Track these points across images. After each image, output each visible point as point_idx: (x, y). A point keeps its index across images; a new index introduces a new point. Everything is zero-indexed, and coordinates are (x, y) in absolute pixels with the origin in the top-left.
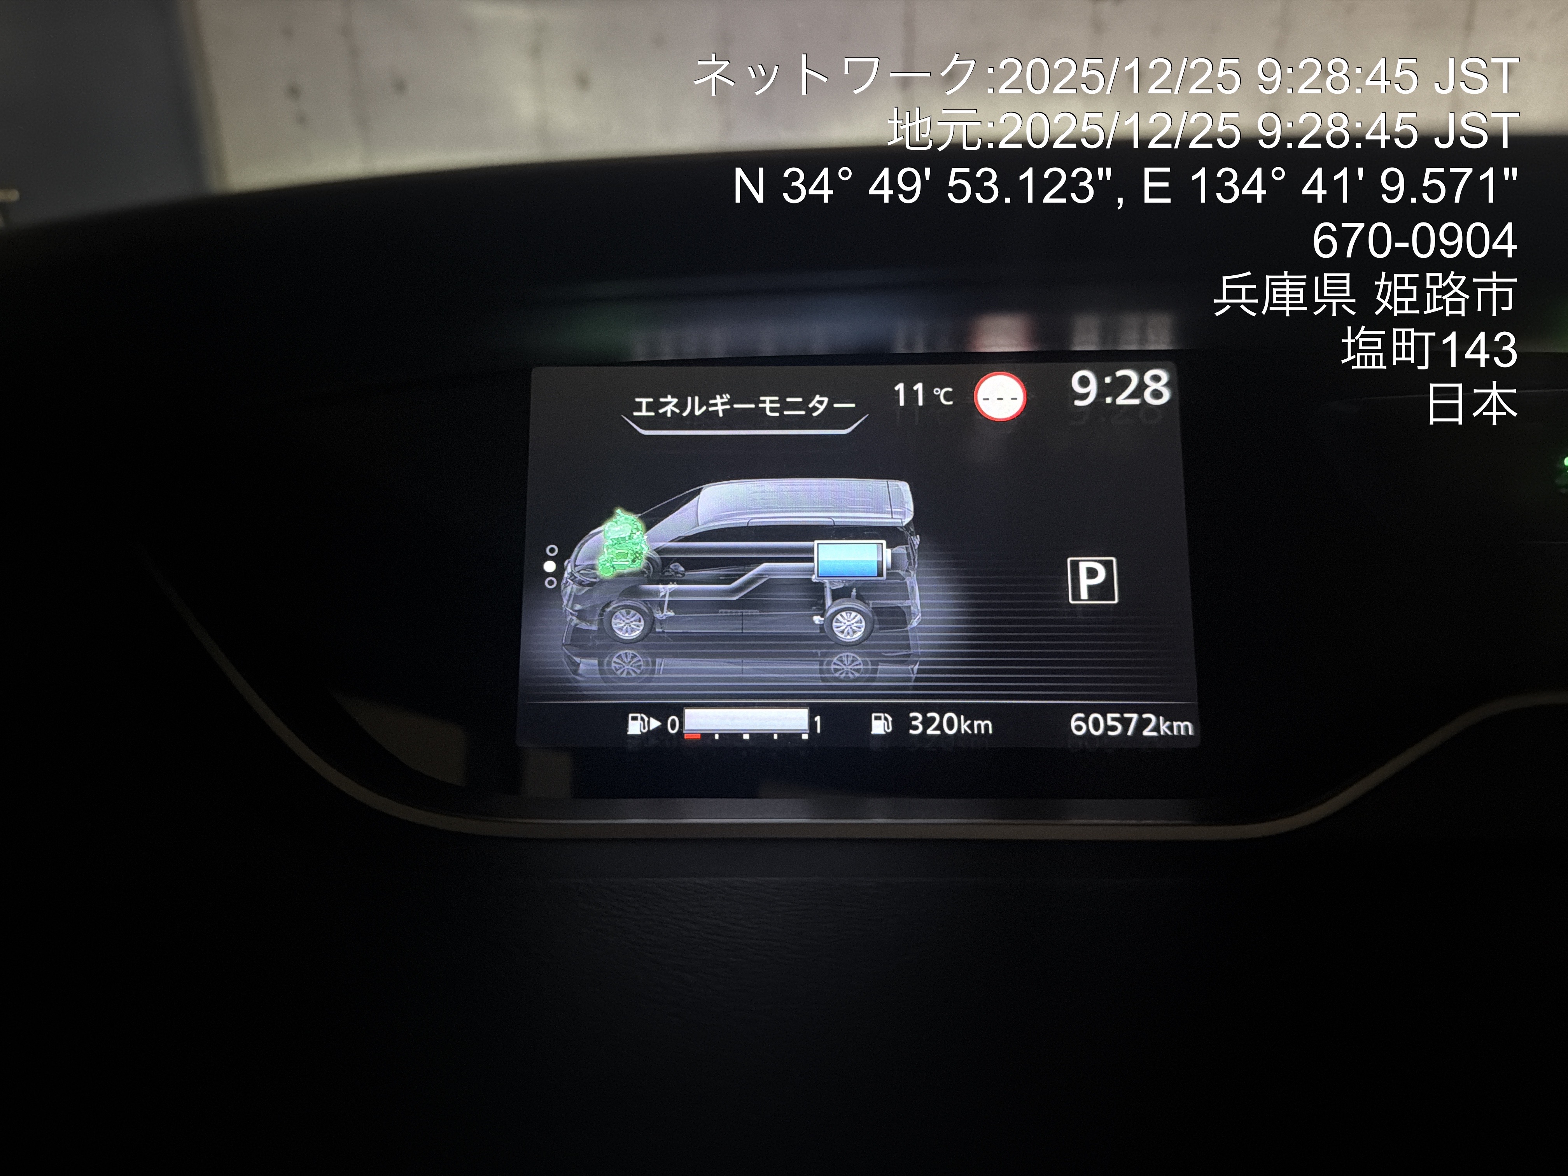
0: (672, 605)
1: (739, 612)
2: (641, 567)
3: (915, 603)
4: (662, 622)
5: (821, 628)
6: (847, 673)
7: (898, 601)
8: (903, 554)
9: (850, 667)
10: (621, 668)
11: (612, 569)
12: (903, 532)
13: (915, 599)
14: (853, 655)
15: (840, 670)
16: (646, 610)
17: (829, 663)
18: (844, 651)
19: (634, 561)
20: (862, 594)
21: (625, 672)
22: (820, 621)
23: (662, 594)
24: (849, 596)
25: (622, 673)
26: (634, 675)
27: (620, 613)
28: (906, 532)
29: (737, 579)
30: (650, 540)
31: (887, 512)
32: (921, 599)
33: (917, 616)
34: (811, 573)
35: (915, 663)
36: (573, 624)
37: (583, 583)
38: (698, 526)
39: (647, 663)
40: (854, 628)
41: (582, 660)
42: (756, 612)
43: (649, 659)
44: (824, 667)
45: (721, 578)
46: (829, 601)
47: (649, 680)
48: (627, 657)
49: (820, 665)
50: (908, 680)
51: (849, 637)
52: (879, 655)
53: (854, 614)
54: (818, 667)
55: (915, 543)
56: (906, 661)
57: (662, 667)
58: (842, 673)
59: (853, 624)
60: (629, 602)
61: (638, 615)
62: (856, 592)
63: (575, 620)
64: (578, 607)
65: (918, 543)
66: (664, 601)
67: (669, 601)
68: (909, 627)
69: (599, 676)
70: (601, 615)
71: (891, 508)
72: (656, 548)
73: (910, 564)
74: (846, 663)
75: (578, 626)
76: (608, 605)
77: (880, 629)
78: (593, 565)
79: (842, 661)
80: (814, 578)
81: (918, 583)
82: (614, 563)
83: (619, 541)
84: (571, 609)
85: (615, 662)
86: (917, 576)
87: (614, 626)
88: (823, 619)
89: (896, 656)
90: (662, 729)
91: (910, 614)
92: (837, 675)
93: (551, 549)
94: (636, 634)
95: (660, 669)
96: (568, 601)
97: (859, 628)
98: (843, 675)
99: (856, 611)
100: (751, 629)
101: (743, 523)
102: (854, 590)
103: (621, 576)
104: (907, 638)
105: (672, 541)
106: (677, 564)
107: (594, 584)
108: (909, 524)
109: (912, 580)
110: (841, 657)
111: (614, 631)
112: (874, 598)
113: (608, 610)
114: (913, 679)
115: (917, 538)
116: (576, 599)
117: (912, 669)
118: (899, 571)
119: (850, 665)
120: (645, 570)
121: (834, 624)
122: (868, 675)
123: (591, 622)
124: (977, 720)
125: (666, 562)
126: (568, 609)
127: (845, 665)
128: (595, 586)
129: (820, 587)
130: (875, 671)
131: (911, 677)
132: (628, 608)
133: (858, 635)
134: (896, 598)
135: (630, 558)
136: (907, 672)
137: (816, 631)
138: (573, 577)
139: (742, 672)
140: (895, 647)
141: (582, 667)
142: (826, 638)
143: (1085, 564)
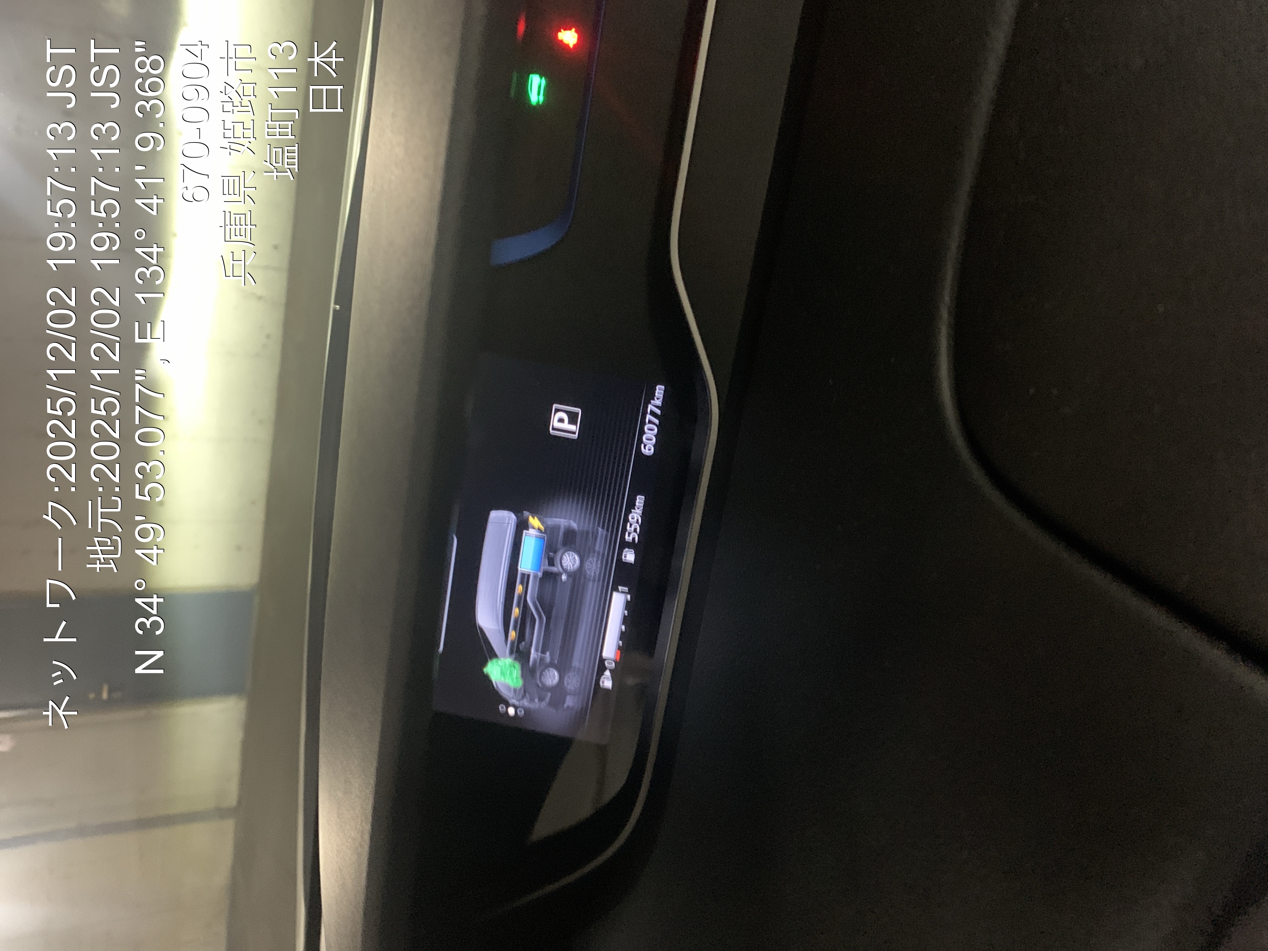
0: (543, 652)
1: (553, 619)
2: (518, 664)
3: (563, 522)
4: (552, 659)
5: (569, 576)
6: (597, 567)
7: (561, 530)
10: (574, 685)
11: (518, 680)
12: (520, 521)
13: (560, 521)
14: (587, 563)
15: (595, 571)
16: (543, 666)
17: (590, 576)
18: (584, 566)
19: (514, 667)
20: (553, 550)
21: (577, 683)
22: (565, 577)
23: (536, 656)
24: (553, 557)
25: (577, 685)
26: (579, 679)
27: (543, 680)
28: (520, 518)
29: (534, 618)
30: (504, 657)
31: (508, 526)
32: (561, 519)
33: (571, 523)
34: (536, 577)
35: (597, 530)
36: (545, 705)
37: (523, 695)
38: (499, 631)
39: (574, 670)
40: (572, 558)
41: (566, 703)
42: (555, 610)
43: (572, 669)
44: (592, 579)
45: (532, 624)
46: (554, 569)
47: (583, 672)
48: (568, 681)
49: (590, 581)
50: (607, 536)
51: (577, 562)
52: (590, 548)
53: (564, 557)
54: (591, 583)
55: (527, 515)
56: (595, 535)
57: (577, 664)
58: (597, 570)
59: (570, 558)
60: (538, 674)
61: (546, 671)
62: (551, 552)
63: (543, 703)
64: (536, 700)
66: (540, 656)
67: (541, 653)
68: (576, 529)
69: (576, 697)
70: (542, 689)
71: (506, 523)
72: (509, 655)
74: (591, 567)
75: (547, 702)
76: (538, 686)
77: (575, 544)
78: (514, 689)
79: (590, 569)
80: (540, 574)
81: (552, 518)
82: (515, 678)
83: (503, 673)
84: (536, 703)
85: (570, 688)
86: (547, 518)
87: (550, 684)
88: (564, 574)
89: (592, 538)
90: (611, 671)
91: (569, 526)
92: (597, 573)
93: (502, 708)
94: (556, 674)
95: (579, 666)
96: (532, 705)
97: (572, 555)
98: (598, 570)
100: (564, 614)
101: (502, 607)
102: (550, 554)
103: (523, 676)
104: (583, 531)
105: (507, 646)
106: (520, 646)
107: (525, 691)
108: (516, 515)
109: (550, 521)
110: (588, 569)
111: (553, 685)
112: (557, 543)
113: (540, 685)
114: (607, 533)
115: (525, 513)
116: (532, 700)
117: (601, 531)
119: (593, 565)
120: (521, 662)
121: (568, 569)
122: (600, 558)
123: (546, 696)
124: (636, 503)
125: (518, 650)
126: (537, 705)
128: (527, 690)
129: (546, 572)
130: (599, 552)
131: (605, 533)
132: (541, 674)
133: (577, 558)
134: (559, 532)
135: (513, 669)
136: (602, 535)
137: (571, 579)
138: (519, 700)
139: (587, 623)
140: (586, 539)
141: (570, 704)
142: (575, 575)
143: (555, 423)
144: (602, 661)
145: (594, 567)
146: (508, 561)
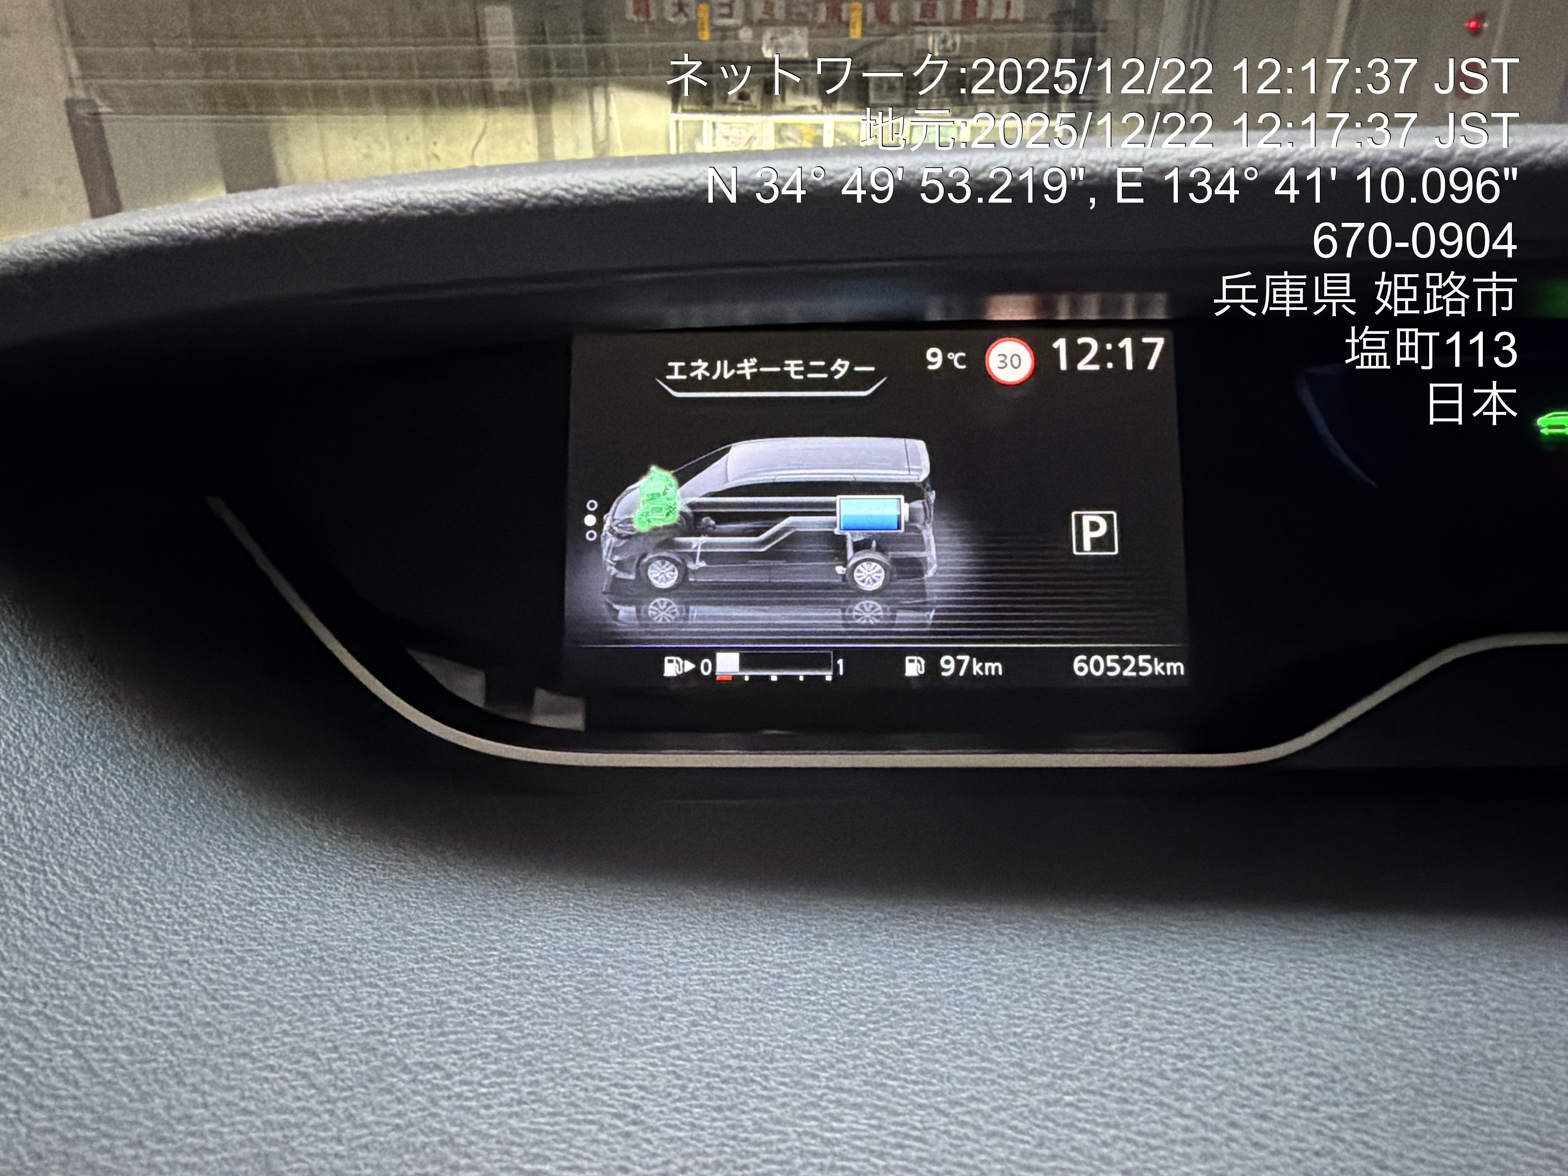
0: (704, 556)
1: (767, 563)
2: (675, 521)
3: (931, 554)
4: (694, 572)
5: (844, 576)
6: (868, 620)
7: (915, 553)
8: (920, 508)
9: (870, 614)
10: (657, 615)
11: (647, 522)
12: (920, 488)
13: (931, 550)
14: (873, 602)
15: (861, 616)
16: (679, 560)
17: (851, 610)
18: (865, 599)
19: (668, 515)
20: (882, 546)
21: (661, 619)
22: (842, 571)
23: (694, 546)
24: (869, 548)
25: (657, 620)
26: (669, 621)
27: (656, 564)
28: (923, 488)
29: (763, 532)
30: (683, 496)
31: (906, 470)
32: (936, 550)
33: (933, 566)
34: (834, 526)
35: (930, 610)
36: (612, 574)
37: (621, 536)
38: (729, 482)
39: (681, 611)
40: (874, 577)
41: (623, 607)
42: (781, 563)
43: (683, 607)
44: (846, 614)
45: (749, 531)
46: (850, 553)
47: (684, 626)
48: (662, 604)
49: (842, 612)
50: (923, 625)
51: (869, 586)
52: (897, 602)
53: (874, 564)
54: (840, 614)
55: (931, 497)
56: (922, 608)
57: (695, 614)
58: (863, 620)
59: (873, 574)
60: (665, 554)
61: (672, 566)
62: (877, 543)
63: (614, 570)
64: (617, 558)
65: (934, 498)
66: (697, 552)
67: (701, 552)
68: (925, 577)
69: (636, 622)
70: (638, 565)
71: (908, 466)
72: (689, 502)
73: (926, 518)
74: (866, 610)
75: (617, 576)
76: (645, 556)
77: (898, 578)
78: (631, 519)
79: (863, 609)
80: (837, 531)
81: (933, 536)
82: (649, 518)
83: (653, 497)
84: (610, 560)
85: (651, 609)
86: (932, 528)
87: (651, 577)
88: (845, 569)
89: (913, 604)
90: (697, 671)
91: (926, 564)
92: (859, 621)
93: (592, 504)
94: (671, 583)
95: (693, 616)
96: (607, 552)
97: (879, 577)
98: (865, 622)
99: (875, 562)
100: (779, 579)
101: (770, 480)
102: (874, 542)
103: (655, 529)
104: (923, 587)
105: (703, 496)
106: (708, 517)
108: (925, 480)
109: (928, 534)
110: (862, 604)
111: (650, 580)
112: (892, 549)
113: (645, 560)
114: (932, 625)
115: (932, 493)
116: (615, 551)
117: (928, 616)
118: (916, 525)
119: (871, 611)
120: (679, 523)
121: (856, 574)
122: (887, 622)
123: (629, 573)
124: (988, 663)
125: (698, 516)
126: (607, 560)
127: (865, 612)
128: (632, 538)
129: (842, 539)
130: (893, 617)
131: (930, 623)
132: (664, 559)
133: (880, 584)
134: (914, 549)
135: (664, 512)
136: (924, 618)
137: (839, 581)
138: (611, 530)
139: (770, 618)
140: (912, 595)
141: (621, 614)
142: (848, 587)
143: (1088, 517)
144: (711, 654)
145: (868, 613)
146: (849, 478)
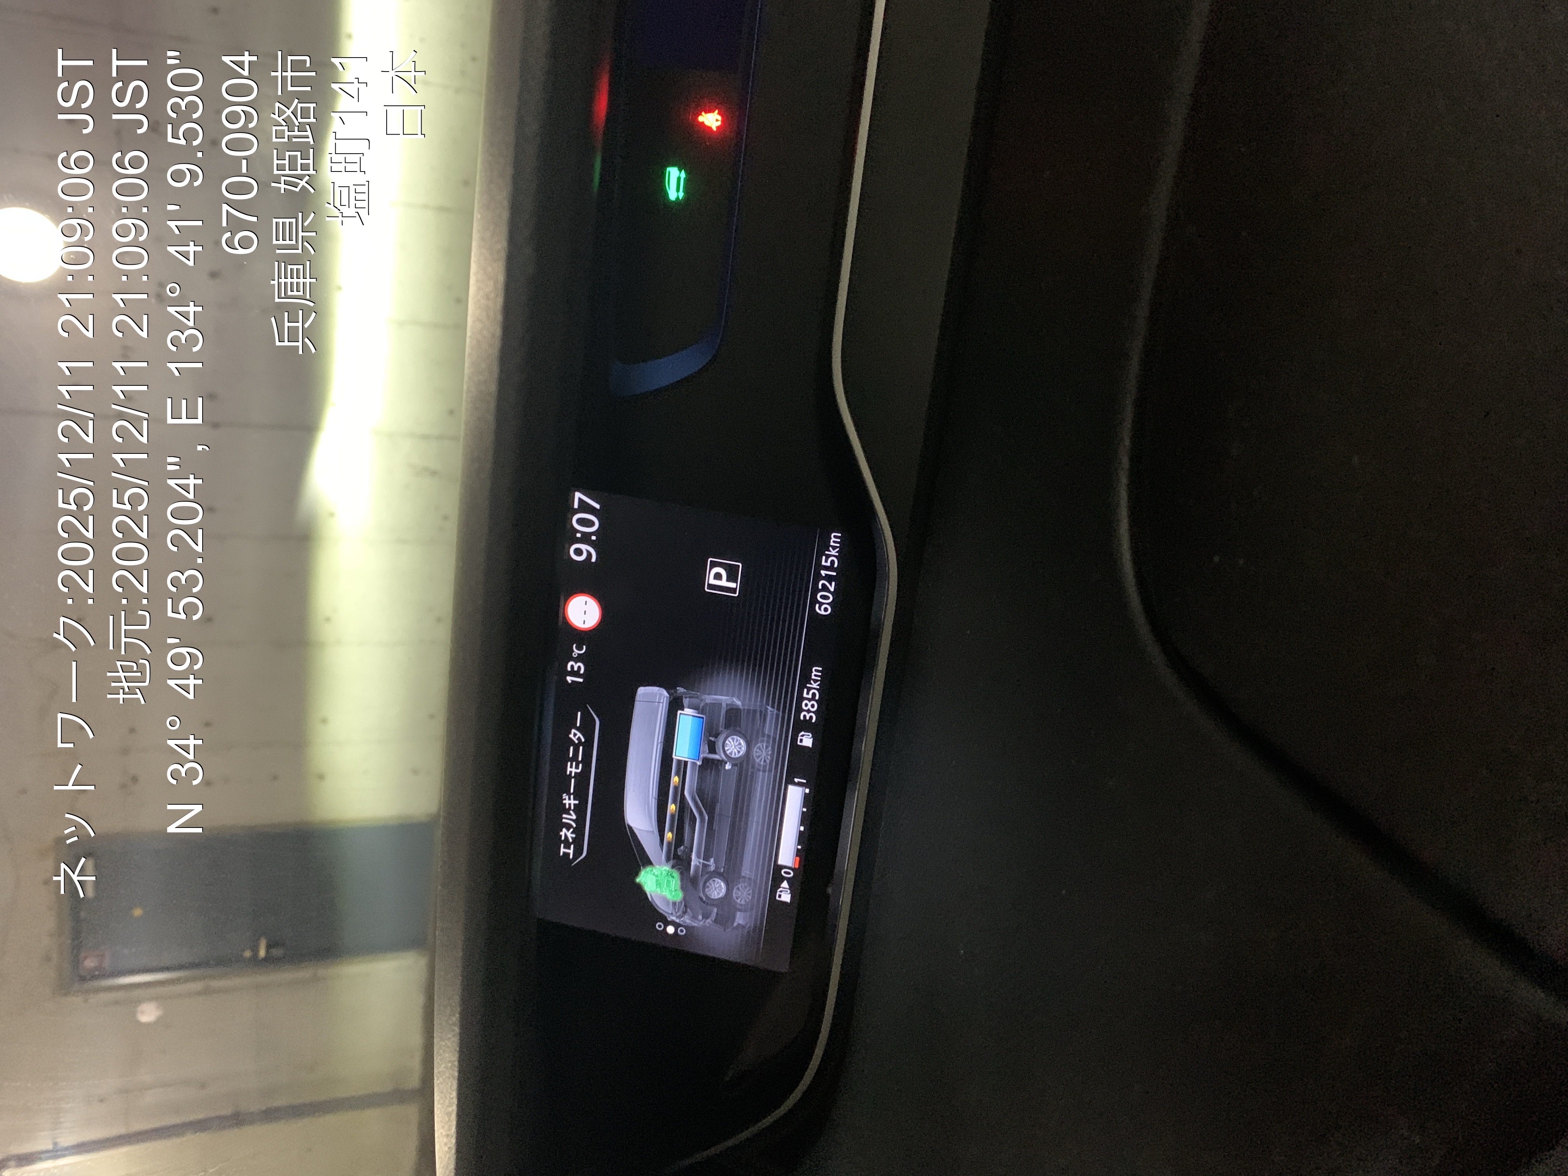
0: (707, 858)
1: (716, 818)
2: (677, 873)
3: (724, 699)
4: (717, 867)
5: (733, 765)
6: (768, 755)
7: (722, 710)
8: (689, 701)
9: (764, 752)
10: (745, 899)
11: (677, 892)
12: (674, 699)
13: (722, 700)
14: (755, 748)
15: (765, 759)
16: (707, 876)
17: (760, 765)
18: (752, 754)
19: (673, 877)
20: (714, 733)
21: (749, 896)
22: (729, 765)
23: (698, 864)
24: (714, 742)
25: (749, 899)
26: (751, 892)
27: (708, 892)
28: (675, 695)
29: (694, 815)
30: (660, 864)
31: (658, 706)
32: (722, 695)
33: (733, 701)
34: (695, 766)
35: (766, 709)
36: (711, 923)
37: (684, 911)
38: (653, 832)
39: (744, 882)
40: (737, 743)
41: (736, 920)
42: (718, 806)
43: (741, 880)
44: (762, 768)
45: (692, 823)
46: (716, 757)
48: (738, 894)
49: (760, 771)
50: (778, 715)
51: (743, 749)
52: (758, 731)
54: (761, 773)
55: (682, 691)
56: (764, 715)
57: (748, 872)
58: (768, 758)
59: (734, 744)
60: (701, 885)
61: (711, 881)
63: (709, 921)
64: (700, 917)
65: (683, 689)
66: (703, 863)
67: (704, 860)
68: (741, 707)
69: (748, 914)
70: (707, 904)
71: (656, 702)
73: (697, 698)
74: (760, 754)
75: (713, 920)
76: (701, 899)
77: (740, 726)
78: (673, 903)
79: (759, 757)
80: (699, 763)
81: (712, 695)
82: (673, 890)
83: (658, 884)
84: (700, 921)
85: (741, 901)
86: (705, 694)
87: (716, 897)
88: (728, 763)
89: (761, 718)
90: (788, 880)
91: (732, 705)
92: (768, 761)
93: (660, 926)
94: (723, 884)
95: (750, 875)
96: (695, 922)
97: (737, 740)
98: (769, 757)
99: (726, 741)
100: (729, 811)
101: (655, 801)
102: (711, 738)
103: (683, 888)
104: (749, 710)
105: (662, 851)
106: (678, 849)
107: (685, 906)
108: (669, 693)
109: (709, 699)
110: (756, 756)
111: (719, 898)
112: (718, 726)
113: (704, 899)
114: (778, 712)
115: (679, 689)
116: (694, 917)
117: (770, 711)
118: (701, 706)
119: (762, 751)
120: (680, 871)
121: (733, 756)
122: (771, 741)
123: (712, 911)
124: (811, 676)
125: (676, 855)
126: (702, 923)
127: (762, 755)
128: (688, 905)
129: (706, 761)
130: (769, 736)
131: (776, 714)
132: (705, 885)
133: (742, 742)
134: (720, 712)
135: (671, 879)
136: (773, 714)
137: (736, 769)
138: (679, 917)
139: (757, 822)
140: (753, 720)
141: (741, 922)
142: (741, 764)
143: (711, 579)
144: (778, 868)
145: (763, 754)
146: (660, 747)
